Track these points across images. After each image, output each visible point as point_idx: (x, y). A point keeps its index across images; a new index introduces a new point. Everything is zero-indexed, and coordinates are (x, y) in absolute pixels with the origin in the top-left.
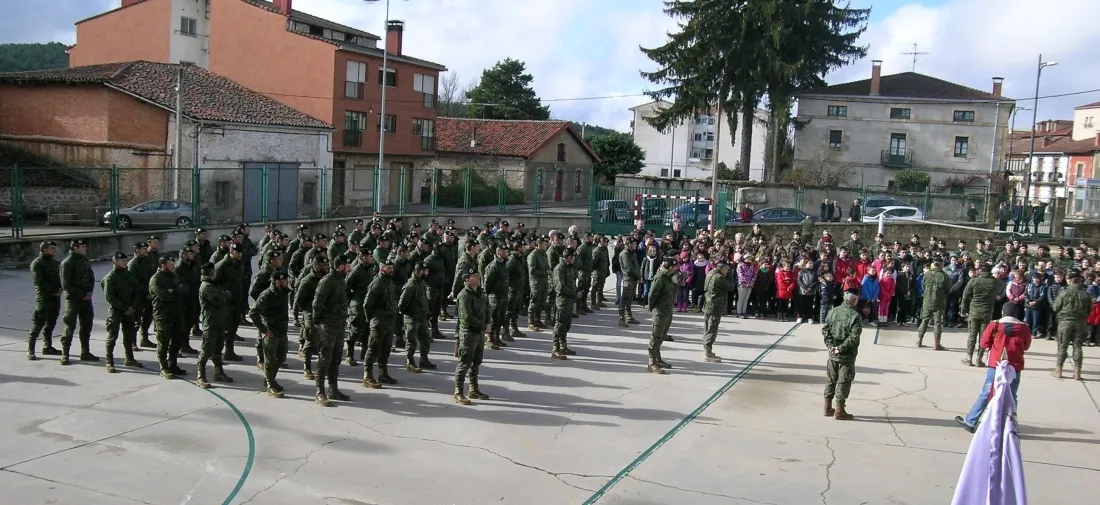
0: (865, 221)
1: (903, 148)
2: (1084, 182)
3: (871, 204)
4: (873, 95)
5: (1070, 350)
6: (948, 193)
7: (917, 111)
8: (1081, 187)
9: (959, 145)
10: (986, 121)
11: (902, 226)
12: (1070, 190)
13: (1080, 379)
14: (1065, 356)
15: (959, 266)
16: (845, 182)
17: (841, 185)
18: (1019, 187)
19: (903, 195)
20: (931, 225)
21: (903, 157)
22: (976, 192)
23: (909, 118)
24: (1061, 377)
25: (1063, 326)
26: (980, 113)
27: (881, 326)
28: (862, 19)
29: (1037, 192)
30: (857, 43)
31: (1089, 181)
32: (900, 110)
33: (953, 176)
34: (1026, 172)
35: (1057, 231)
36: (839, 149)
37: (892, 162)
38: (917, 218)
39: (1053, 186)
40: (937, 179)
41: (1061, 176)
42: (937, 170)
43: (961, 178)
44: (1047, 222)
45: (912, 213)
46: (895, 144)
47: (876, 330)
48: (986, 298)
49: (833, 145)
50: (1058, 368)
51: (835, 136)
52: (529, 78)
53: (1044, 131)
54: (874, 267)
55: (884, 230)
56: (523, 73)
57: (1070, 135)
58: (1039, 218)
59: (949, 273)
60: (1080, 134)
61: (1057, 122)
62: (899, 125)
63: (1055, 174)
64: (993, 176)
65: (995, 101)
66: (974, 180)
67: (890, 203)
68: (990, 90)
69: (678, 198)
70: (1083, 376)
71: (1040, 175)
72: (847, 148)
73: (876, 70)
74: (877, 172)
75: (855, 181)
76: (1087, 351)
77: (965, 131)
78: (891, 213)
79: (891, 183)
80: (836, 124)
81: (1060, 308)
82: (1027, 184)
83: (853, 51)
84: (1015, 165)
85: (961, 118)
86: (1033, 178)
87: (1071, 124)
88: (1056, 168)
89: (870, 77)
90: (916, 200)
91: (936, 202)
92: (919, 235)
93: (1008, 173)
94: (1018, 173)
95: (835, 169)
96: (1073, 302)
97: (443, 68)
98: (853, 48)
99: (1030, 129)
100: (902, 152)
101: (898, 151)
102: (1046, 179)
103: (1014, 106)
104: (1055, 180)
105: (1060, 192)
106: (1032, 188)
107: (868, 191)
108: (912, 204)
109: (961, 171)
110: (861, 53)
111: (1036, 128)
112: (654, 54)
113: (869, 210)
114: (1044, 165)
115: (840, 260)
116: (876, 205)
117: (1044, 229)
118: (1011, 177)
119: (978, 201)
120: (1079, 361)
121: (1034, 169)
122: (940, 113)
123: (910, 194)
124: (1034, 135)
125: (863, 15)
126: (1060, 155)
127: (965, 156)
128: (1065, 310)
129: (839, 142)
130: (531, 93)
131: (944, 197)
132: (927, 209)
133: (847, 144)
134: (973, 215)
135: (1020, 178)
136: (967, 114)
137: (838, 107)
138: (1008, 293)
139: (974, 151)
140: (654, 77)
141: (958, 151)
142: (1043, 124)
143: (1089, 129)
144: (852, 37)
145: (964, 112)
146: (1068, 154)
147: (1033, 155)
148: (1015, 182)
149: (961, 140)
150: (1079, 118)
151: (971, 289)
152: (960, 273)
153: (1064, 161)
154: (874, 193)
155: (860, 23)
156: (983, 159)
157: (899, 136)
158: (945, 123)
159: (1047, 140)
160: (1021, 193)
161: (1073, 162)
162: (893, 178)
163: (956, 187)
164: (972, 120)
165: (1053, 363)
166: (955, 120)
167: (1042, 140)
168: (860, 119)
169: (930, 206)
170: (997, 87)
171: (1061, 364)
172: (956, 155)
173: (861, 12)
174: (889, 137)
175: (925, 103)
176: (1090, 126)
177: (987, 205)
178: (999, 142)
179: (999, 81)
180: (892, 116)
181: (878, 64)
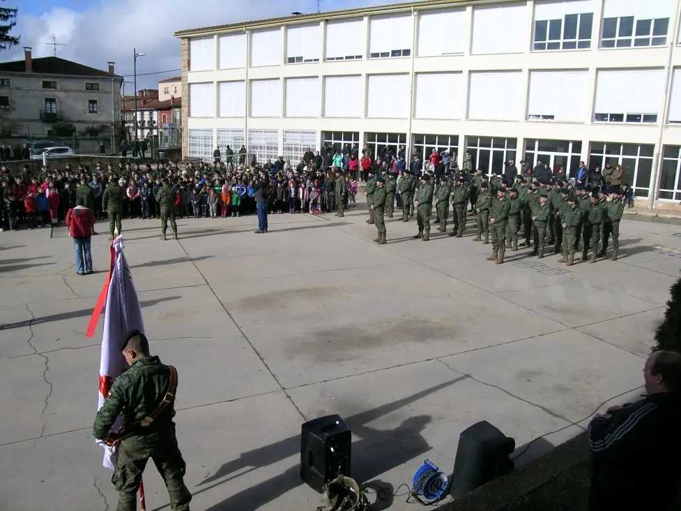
0: (34, 158)
1: (55, 108)
2: (167, 126)
3: (36, 146)
4: (28, 72)
5: (169, 223)
6: (88, 136)
7: (61, 83)
8: (166, 129)
9: (91, 105)
10: (107, 90)
11: (60, 160)
12: (161, 130)
13: (177, 239)
14: (166, 227)
15: (99, 180)
16: (17, 133)
17: (13, 135)
18: (131, 130)
19: (58, 140)
20: (79, 157)
21: (55, 115)
22: (107, 134)
23: (56, 88)
24: (166, 239)
25: (163, 210)
26: (103, 85)
27: (54, 225)
28: (11, 16)
29: (142, 133)
30: (10, 34)
31: (170, 125)
32: (49, 82)
33: (90, 125)
34: (135, 120)
35: (155, 155)
36: (8, 110)
37: (48, 118)
38: (70, 153)
39: (151, 128)
40: (80, 128)
41: (154, 122)
42: (79, 122)
43: (95, 126)
44: (149, 150)
45: (67, 150)
46: (48, 105)
47: (51, 229)
48: (117, 198)
49: (3, 107)
50: (163, 234)
51: (4, 101)
53: (143, 96)
54: (43, 188)
55: (47, 163)
57: (157, 98)
58: (145, 149)
59: (93, 186)
60: (163, 97)
61: (150, 90)
62: (50, 93)
63: (151, 122)
64: (115, 124)
65: (109, 76)
66: (104, 127)
67: (51, 145)
68: (107, 71)
70: (178, 236)
71: (143, 122)
72: (14, 109)
73: (28, 54)
74: (39, 125)
75: (24, 132)
76: (178, 222)
77: (95, 96)
78: (52, 151)
79: (49, 132)
80: (3, 92)
81: (160, 200)
82: (136, 128)
83: (7, 39)
84: (128, 117)
85: (91, 88)
86: (139, 124)
87: (157, 91)
88: (151, 118)
89: (24, 59)
90: (68, 142)
91: (82, 143)
92: (73, 165)
93: (124, 122)
94: (130, 122)
95: (7, 124)
96: (167, 195)
98: (8, 37)
99: (133, 95)
100: (54, 111)
101: (51, 111)
102: (146, 125)
103: (123, 80)
104: (152, 125)
105: (155, 132)
106: (139, 131)
107: (34, 138)
108: (66, 145)
109: (94, 122)
110: (15, 41)
111: (138, 94)
113: (36, 150)
114: (145, 116)
115: (17, 185)
116: (41, 148)
117: (148, 155)
118: (126, 125)
119: (107, 140)
120: (175, 228)
121: (138, 119)
122: (80, 84)
123: (63, 138)
124: (136, 99)
125: (12, 13)
126: (153, 110)
127: (96, 112)
128: (163, 201)
129: (8, 105)
131: (86, 139)
132: (76, 147)
133: (13, 106)
134: (102, 150)
135: (132, 125)
136: (94, 86)
137: (3, 80)
138: (128, 195)
139: (102, 109)
141: (91, 109)
142: (142, 91)
143: (167, 95)
144: (6, 29)
145: (92, 84)
146: (157, 110)
147: (137, 111)
148: (129, 127)
149: (92, 102)
150: (161, 88)
151: (107, 194)
152: (100, 185)
153: (155, 113)
154: (38, 139)
155: (10, 19)
156: (107, 115)
157: (52, 100)
158: (80, 91)
159: (144, 101)
160: (133, 134)
161: (160, 114)
162: (50, 129)
163: (93, 133)
164: (98, 90)
165: (160, 232)
166: (87, 89)
167: (142, 101)
168: (20, 89)
169: (77, 146)
170: (111, 68)
171: (165, 232)
172: (90, 112)
173: (9, 10)
174: (44, 100)
175: (66, 78)
176: (168, 93)
177: (113, 142)
178: (116, 103)
179: (112, 65)
180: (44, 87)
181: (28, 50)
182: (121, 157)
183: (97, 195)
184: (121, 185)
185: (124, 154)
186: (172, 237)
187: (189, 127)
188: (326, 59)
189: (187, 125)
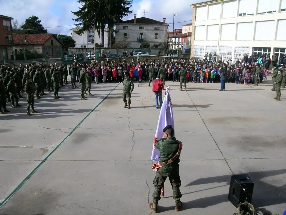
0: (134, 56)
1: (143, 37)
2: (185, 44)
3: (136, 51)
4: (135, 23)
5: (183, 84)
6: (154, 48)
7: (146, 27)
8: (184, 45)
9: (156, 36)
10: (162, 29)
11: (143, 57)
12: (182, 46)
13: (186, 91)
14: (182, 85)
15: (157, 66)
16: (129, 46)
17: (128, 47)
18: (171, 45)
19: (143, 49)
20: (151, 56)
21: (143, 39)
22: (161, 47)
23: (144, 29)
24: (182, 91)
25: (181, 78)
26: (161, 27)
27: (140, 82)
28: (131, 3)
29: (175, 47)
30: (130, 10)
31: (186, 43)
32: (141, 27)
33: (155, 43)
34: (172, 42)
35: (180, 55)
36: (127, 38)
37: (140, 41)
38: (147, 54)
39: (179, 45)
40: (151, 44)
41: (180, 42)
42: (151, 42)
43: (157, 44)
44: (177, 54)
45: (146, 53)
46: (141, 36)
47: (138, 83)
48: (164, 73)
49: (125, 37)
50: (181, 88)
51: (126, 34)
52: (40, 21)
53: (176, 32)
54: (137, 67)
55: (139, 58)
56: (38, 20)
57: (182, 32)
58: (176, 53)
59: (155, 67)
60: (184, 32)
61: (179, 29)
62: (142, 31)
63: (179, 42)
64: (164, 43)
65: (164, 24)
66: (160, 44)
67: (140, 51)
68: (163, 22)
69: (85, 53)
70: (187, 90)
71: (175, 42)
72: (129, 37)
73: (135, 17)
74: (137, 43)
75: (132, 46)
76: (187, 84)
77: (158, 32)
78: (141, 53)
79: (140, 46)
80: (126, 31)
81: (180, 74)
82: (173, 45)
83: (129, 12)
84: (170, 40)
85: (156, 29)
86: (174, 43)
87: (182, 30)
88: (179, 41)
89: (133, 19)
90: (147, 50)
91: (152, 50)
92: (148, 59)
93: (168, 42)
94: (170, 42)
95: (126, 43)
96: (183, 73)
97: (12, 19)
98: (129, 11)
99: (172, 31)
100: (142, 38)
102: (177, 43)
103: (168, 25)
104: (179, 44)
105: (180, 46)
106: (174, 46)
107: (135, 48)
108: (146, 51)
109: (157, 42)
110: (131, 12)
111: (174, 31)
112: (76, 13)
113: (135, 53)
114: (176, 40)
115: (129, 66)
116: (137, 52)
117: (177, 56)
118: (169, 43)
119: (161, 49)
120: (186, 86)
121: (174, 41)
122: (151, 27)
123: (145, 48)
124: (173, 33)
125: (131, 2)
127: (158, 38)
128: (181, 74)
129: (127, 36)
130: (41, 26)
131: (153, 49)
132: (149, 52)
134: (159, 53)
135: (171, 43)
136: (158, 28)
137: (126, 27)
138: (168, 72)
139: (160, 37)
140: (76, 20)
141: (156, 37)
142: (176, 30)
143: (186, 31)
144: (128, 8)
145: (157, 27)
146: (181, 37)
147: (173, 38)
148: (170, 44)
149: (157, 34)
150: (183, 28)
151: (160, 71)
152: (158, 67)
153: (181, 39)
154: (136, 49)
155: (130, 4)
156: (162, 39)
157: (142, 34)
158: (153, 30)
159: (176, 34)
160: (172, 47)
161: (183, 39)
162: (141, 45)
163: (156, 46)
164: (159, 29)
165: (180, 87)
166: (155, 29)
167: (175, 34)
168: (131, 30)
169: (150, 51)
170: (164, 21)
171: (181, 87)
172: (156, 38)
173: (130, 1)
174: (139, 34)
175: (147, 25)
176: (186, 30)
177: (164, 50)
178: (165, 35)
179: (165, 19)
180: (140, 29)
181: (135, 15)
182: (166, 56)
183: (156, 71)
184: (166, 68)
185: (168, 55)
186: (184, 90)
187: (194, 45)
188: (257, 14)
189: (193, 44)
